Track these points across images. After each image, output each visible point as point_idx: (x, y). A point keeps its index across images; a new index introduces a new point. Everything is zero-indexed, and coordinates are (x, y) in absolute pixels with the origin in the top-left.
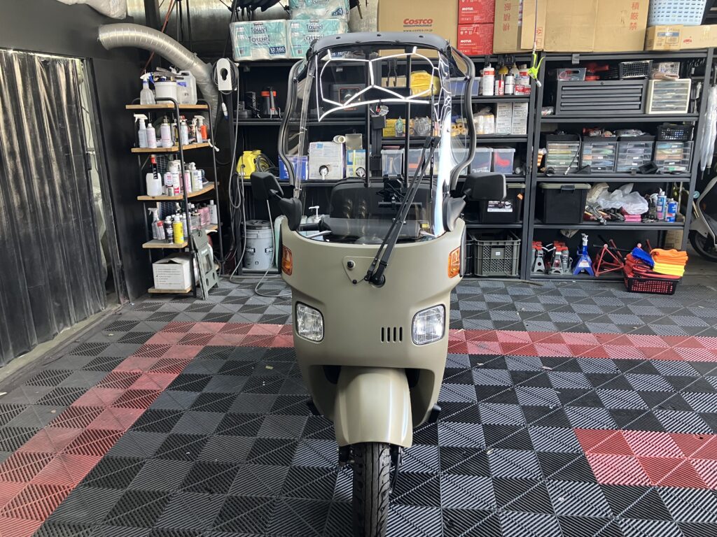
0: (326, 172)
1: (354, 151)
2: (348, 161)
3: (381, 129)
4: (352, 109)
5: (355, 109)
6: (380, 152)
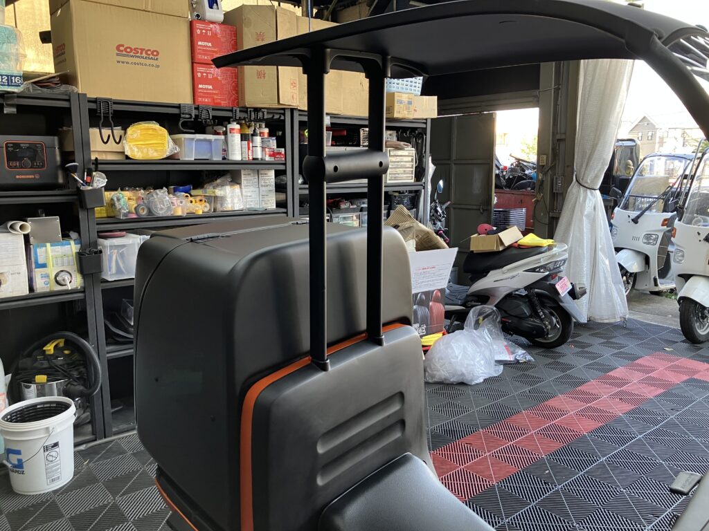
1: (48, 245)
2: (36, 263)
3: (94, 208)
4: (33, 177)
5: (37, 177)
6: (96, 244)
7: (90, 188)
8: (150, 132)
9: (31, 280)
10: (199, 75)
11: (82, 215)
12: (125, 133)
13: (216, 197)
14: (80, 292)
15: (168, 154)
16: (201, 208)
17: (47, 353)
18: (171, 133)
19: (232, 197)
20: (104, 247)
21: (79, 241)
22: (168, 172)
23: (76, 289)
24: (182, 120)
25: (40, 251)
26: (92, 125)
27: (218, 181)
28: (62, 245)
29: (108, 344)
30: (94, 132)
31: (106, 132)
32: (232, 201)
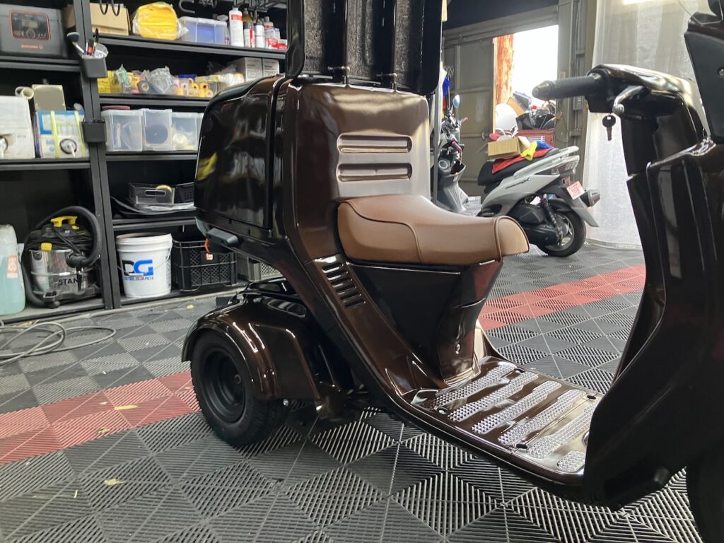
0: (5, 146)
1: (53, 113)
2: (42, 129)
3: (96, 78)
4: (37, 47)
5: (41, 48)
6: (99, 115)
7: (91, 57)
9: (37, 148)
11: (85, 87)
13: (219, 83)
14: (86, 162)
15: (177, 35)
16: (203, 93)
17: (55, 225)
21: (84, 112)
23: (81, 158)
24: (181, 0)
25: (45, 118)
27: (223, 71)
28: (66, 114)
30: (95, 7)
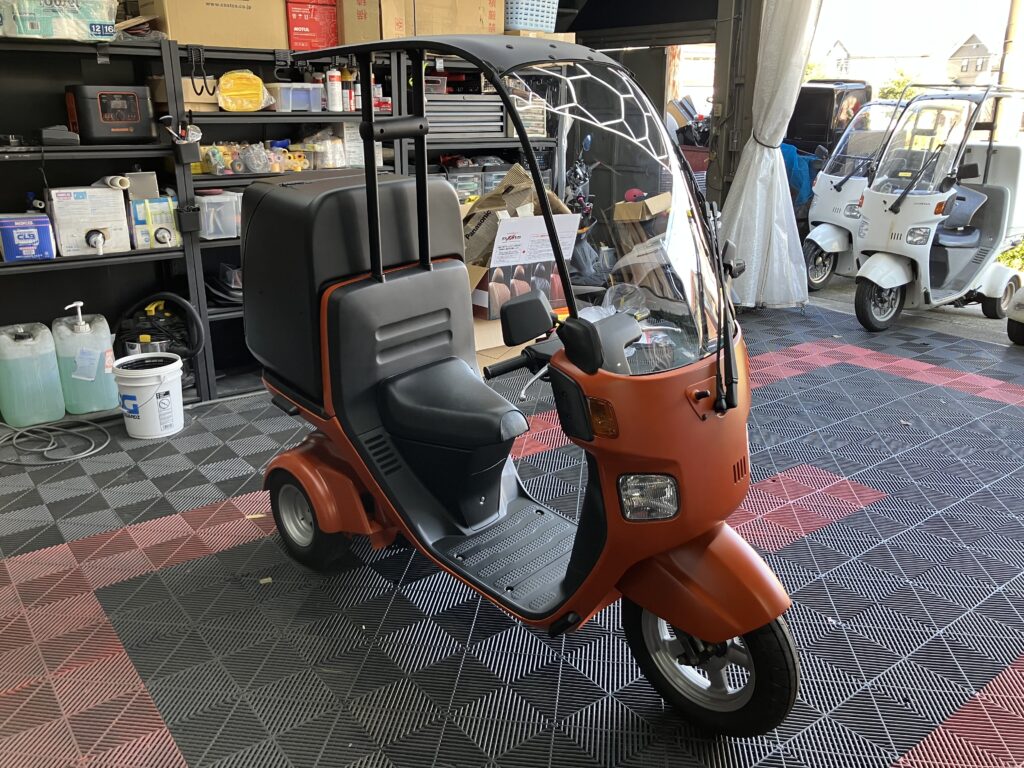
1: (147, 201)
2: (136, 219)
3: (189, 164)
4: (127, 130)
5: (132, 130)
6: (193, 202)
7: (185, 142)
8: (244, 81)
9: (132, 237)
10: (294, 16)
11: (178, 171)
12: (218, 83)
13: (315, 153)
14: (180, 251)
15: (263, 105)
16: (300, 165)
17: (149, 314)
18: (265, 81)
19: (333, 153)
20: (203, 204)
21: (176, 197)
22: (264, 124)
23: (176, 247)
24: (277, 68)
25: (139, 207)
26: (184, 74)
27: (319, 135)
28: (160, 201)
29: (209, 307)
30: (186, 81)
31: (199, 82)
32: (334, 157)
